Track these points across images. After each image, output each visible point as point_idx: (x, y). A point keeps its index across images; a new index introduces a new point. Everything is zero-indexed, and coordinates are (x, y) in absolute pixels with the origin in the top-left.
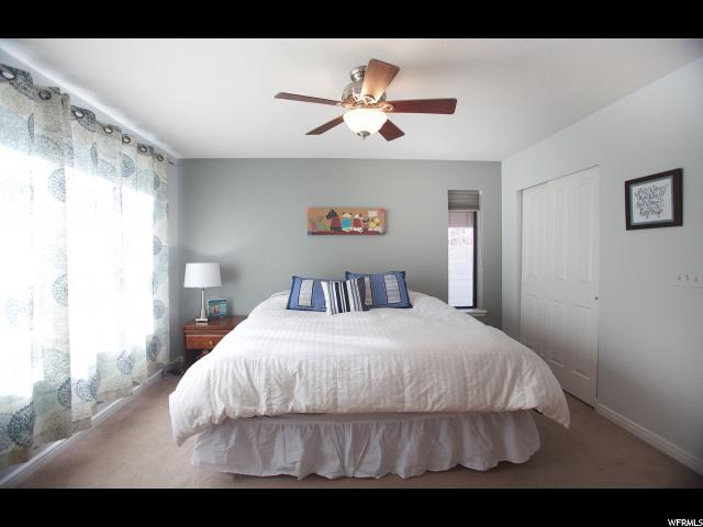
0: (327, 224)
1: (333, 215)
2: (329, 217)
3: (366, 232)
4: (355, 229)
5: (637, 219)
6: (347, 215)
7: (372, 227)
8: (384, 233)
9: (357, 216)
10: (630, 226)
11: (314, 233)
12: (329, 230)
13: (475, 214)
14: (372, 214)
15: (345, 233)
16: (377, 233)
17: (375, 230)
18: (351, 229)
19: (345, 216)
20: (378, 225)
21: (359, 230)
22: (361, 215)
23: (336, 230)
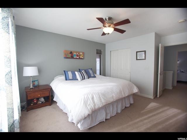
0: (70, 56)
1: (71, 53)
2: (70, 53)
3: (79, 58)
4: (77, 57)
5: (138, 58)
6: (75, 53)
7: (81, 57)
8: (83, 59)
9: (77, 54)
10: (137, 59)
11: (66, 58)
12: (70, 57)
13: (100, 55)
14: (81, 53)
15: (74, 58)
16: (82, 59)
17: (82, 58)
18: (76, 57)
19: (74, 53)
20: (82, 56)
21: (78, 57)
22: (78, 54)
23: (72, 57)
